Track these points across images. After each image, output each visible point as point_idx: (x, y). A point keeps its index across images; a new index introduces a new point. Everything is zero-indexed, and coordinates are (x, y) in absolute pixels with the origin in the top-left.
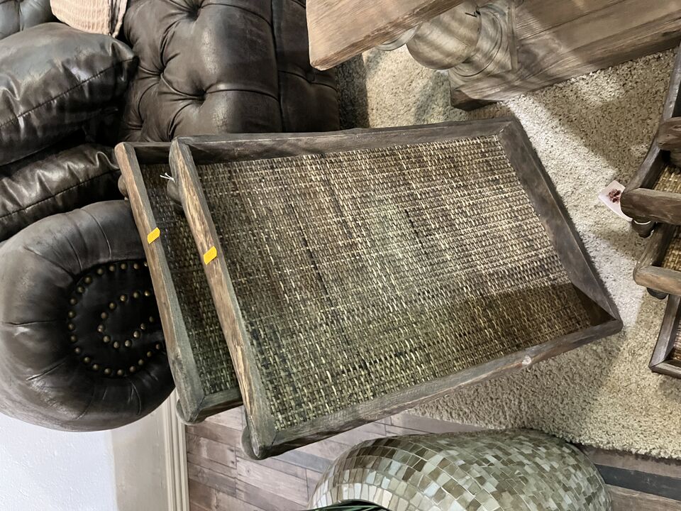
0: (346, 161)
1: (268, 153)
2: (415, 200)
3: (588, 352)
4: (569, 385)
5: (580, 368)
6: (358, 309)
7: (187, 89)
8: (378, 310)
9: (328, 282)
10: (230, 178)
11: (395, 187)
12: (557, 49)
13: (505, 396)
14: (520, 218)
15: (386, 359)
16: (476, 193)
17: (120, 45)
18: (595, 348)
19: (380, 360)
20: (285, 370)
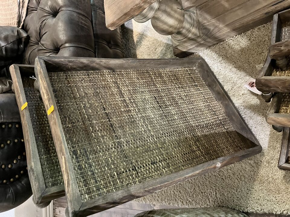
0: (125, 74)
1: (86, 68)
2: (159, 92)
3: (247, 164)
4: (239, 182)
5: (243, 173)
6: (132, 141)
7: (51, 47)
8: (142, 141)
9: (116, 128)
10: (66, 79)
11: (149, 86)
12: (219, 26)
13: (209, 191)
14: (209, 101)
15: (146, 165)
16: (187, 90)
17: (21, 31)
18: (250, 162)
19: (143, 166)
20: (91, 171)
